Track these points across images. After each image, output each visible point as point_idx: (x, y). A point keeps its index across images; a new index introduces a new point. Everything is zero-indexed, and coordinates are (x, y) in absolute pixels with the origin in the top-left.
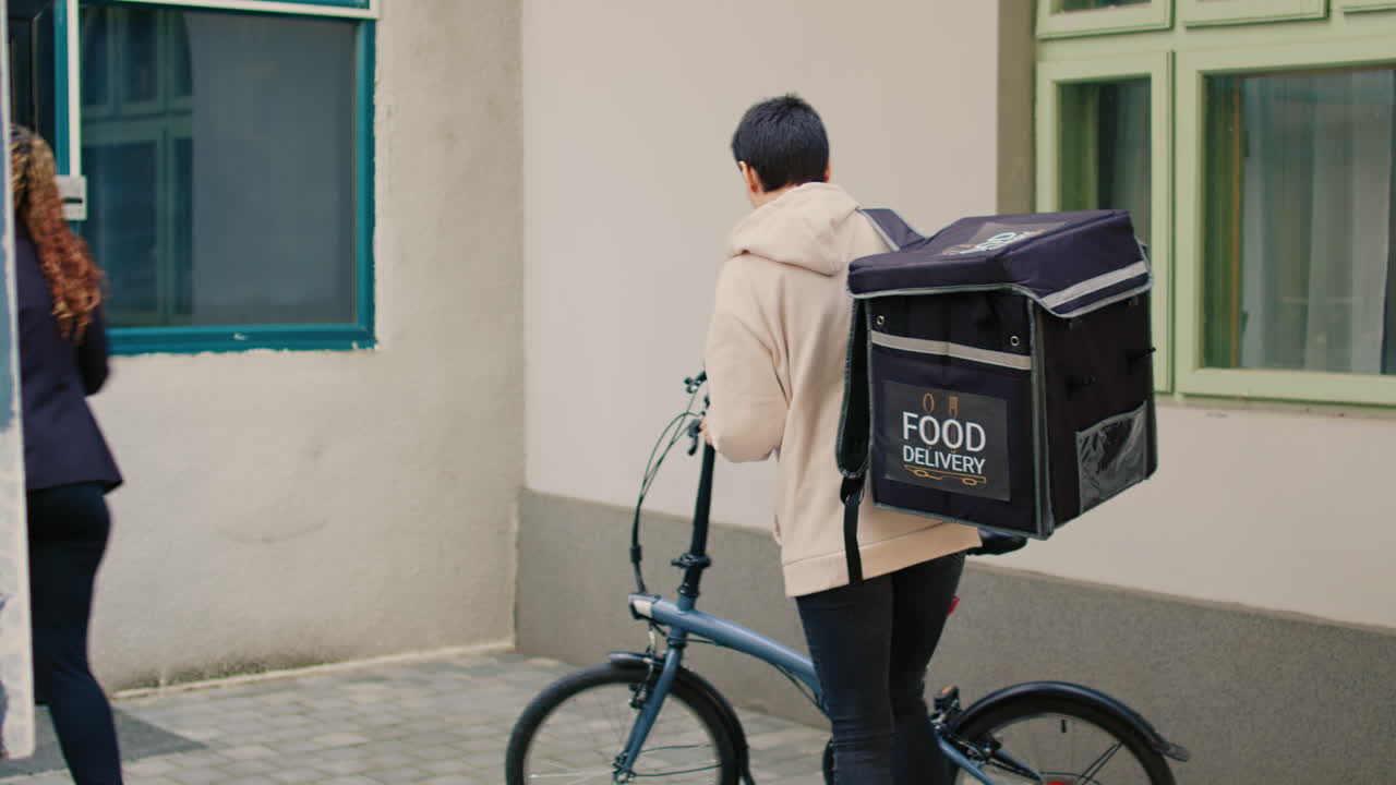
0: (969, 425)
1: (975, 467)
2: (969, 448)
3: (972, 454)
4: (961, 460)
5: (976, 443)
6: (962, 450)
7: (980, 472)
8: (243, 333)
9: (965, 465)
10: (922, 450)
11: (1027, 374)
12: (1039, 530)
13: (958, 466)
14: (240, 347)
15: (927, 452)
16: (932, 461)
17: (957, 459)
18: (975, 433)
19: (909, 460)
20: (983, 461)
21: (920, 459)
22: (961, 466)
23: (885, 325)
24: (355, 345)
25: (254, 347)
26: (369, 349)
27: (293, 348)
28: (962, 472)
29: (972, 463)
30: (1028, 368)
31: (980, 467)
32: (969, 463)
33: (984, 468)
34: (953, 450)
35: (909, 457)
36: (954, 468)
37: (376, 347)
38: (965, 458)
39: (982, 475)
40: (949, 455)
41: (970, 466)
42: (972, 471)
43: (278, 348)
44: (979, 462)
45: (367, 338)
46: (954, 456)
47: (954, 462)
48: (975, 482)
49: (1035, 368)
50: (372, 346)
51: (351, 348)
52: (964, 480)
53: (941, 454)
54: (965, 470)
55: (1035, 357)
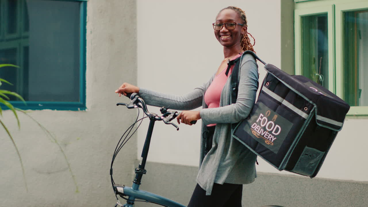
0: (277, 126)
1: (272, 139)
2: (273, 132)
3: (273, 135)
4: (268, 135)
5: (276, 132)
6: (270, 132)
7: (272, 141)
8: (41, 104)
9: (269, 137)
10: (259, 127)
11: (304, 120)
12: (280, 167)
13: (266, 136)
14: (41, 108)
15: (260, 128)
16: (259, 131)
17: (267, 134)
18: (278, 129)
19: (253, 128)
20: (275, 138)
21: (257, 129)
22: (267, 137)
23: (268, 86)
24: (79, 109)
25: (45, 108)
26: (84, 111)
27: (58, 109)
28: (267, 139)
29: (271, 137)
30: (306, 118)
31: (273, 139)
32: (270, 137)
33: (274, 141)
34: (267, 131)
35: (254, 126)
36: (265, 136)
37: (86, 110)
38: (270, 135)
39: (272, 142)
40: (265, 132)
41: (270, 138)
42: (270, 140)
43: (53, 109)
44: (274, 138)
45: (83, 107)
46: (267, 133)
47: (266, 134)
48: (269, 143)
49: (308, 119)
50: (85, 109)
51: (77, 110)
52: (266, 141)
53: (263, 130)
54: (268, 138)
55: (309, 116)
